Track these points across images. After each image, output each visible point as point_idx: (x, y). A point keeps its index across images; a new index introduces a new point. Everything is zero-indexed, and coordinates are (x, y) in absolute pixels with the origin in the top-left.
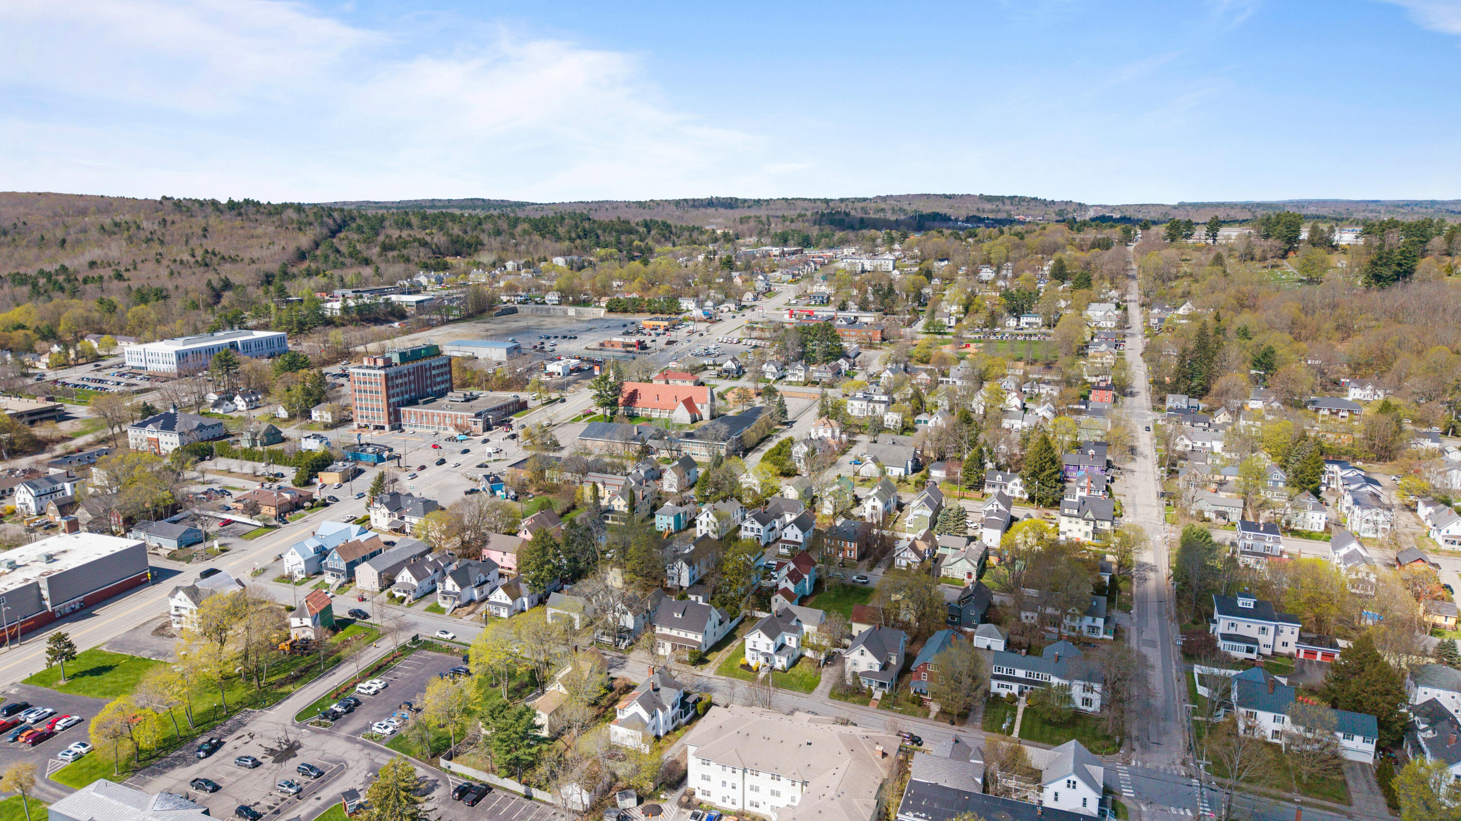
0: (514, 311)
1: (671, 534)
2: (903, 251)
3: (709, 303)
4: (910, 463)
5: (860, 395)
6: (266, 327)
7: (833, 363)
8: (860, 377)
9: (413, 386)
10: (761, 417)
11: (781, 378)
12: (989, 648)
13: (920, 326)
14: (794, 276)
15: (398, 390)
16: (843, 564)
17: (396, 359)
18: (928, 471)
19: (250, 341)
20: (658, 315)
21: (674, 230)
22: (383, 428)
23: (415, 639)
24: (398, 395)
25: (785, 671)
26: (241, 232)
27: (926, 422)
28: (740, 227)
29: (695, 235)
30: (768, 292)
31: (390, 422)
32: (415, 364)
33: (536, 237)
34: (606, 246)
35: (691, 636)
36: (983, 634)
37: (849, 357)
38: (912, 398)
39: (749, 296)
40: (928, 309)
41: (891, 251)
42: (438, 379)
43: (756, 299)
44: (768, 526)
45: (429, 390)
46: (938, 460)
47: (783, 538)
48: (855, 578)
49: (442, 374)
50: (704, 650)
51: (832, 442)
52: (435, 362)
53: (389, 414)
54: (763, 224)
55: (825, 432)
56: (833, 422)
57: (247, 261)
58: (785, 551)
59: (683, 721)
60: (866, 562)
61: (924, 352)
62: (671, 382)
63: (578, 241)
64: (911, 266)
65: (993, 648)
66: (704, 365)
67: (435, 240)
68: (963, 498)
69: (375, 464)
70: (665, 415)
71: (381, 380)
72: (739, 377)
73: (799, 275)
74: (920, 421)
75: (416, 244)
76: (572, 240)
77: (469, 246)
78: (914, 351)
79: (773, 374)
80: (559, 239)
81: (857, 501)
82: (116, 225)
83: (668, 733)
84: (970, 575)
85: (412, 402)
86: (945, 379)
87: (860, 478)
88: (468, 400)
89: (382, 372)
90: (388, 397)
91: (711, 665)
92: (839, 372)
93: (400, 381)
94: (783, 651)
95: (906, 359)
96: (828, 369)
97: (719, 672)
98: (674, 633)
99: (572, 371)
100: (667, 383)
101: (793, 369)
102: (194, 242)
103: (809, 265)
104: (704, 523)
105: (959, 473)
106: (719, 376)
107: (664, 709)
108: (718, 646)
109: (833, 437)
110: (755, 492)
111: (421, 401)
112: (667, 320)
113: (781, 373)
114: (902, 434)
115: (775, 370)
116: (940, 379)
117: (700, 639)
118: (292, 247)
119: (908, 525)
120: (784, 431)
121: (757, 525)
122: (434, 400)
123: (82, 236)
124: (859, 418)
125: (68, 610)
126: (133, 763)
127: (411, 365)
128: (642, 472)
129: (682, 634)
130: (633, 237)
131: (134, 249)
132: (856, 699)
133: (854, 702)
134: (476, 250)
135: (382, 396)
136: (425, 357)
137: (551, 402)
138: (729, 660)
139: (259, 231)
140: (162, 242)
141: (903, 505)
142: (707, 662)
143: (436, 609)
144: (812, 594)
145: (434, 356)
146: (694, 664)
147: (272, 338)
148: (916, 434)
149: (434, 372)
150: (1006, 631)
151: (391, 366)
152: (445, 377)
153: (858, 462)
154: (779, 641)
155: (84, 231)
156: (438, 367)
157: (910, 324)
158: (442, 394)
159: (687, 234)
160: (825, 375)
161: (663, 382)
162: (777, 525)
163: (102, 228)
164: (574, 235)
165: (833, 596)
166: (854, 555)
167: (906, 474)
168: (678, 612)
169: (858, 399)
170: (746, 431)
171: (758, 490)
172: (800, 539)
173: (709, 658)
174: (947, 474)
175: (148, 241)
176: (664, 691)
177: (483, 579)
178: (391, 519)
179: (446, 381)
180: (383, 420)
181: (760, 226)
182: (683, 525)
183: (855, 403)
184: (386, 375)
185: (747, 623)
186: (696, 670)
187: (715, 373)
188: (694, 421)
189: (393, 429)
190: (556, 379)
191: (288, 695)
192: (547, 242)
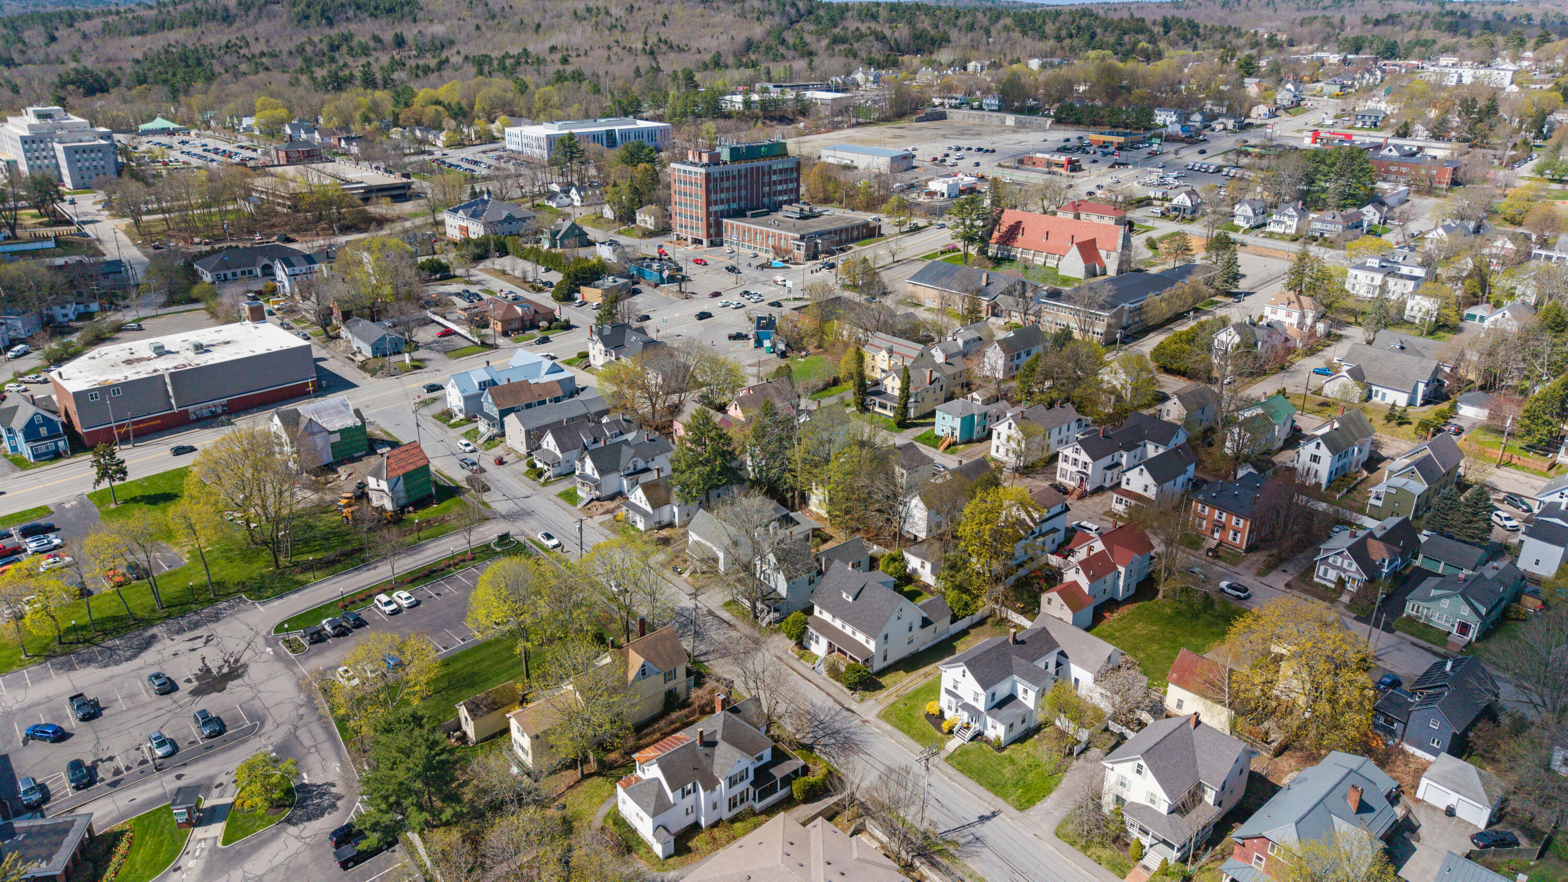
0: (942, 116)
1: (955, 444)
2: (1537, 61)
3: (1197, 117)
4: (1421, 388)
5: (1374, 262)
6: (659, 118)
7: (1352, 210)
8: (1390, 238)
9: (743, 193)
10: (1189, 280)
11: (1258, 227)
12: (1450, 812)
13: (1526, 169)
14: (1343, 87)
15: (723, 196)
16: (1215, 553)
17: (725, 155)
18: (1454, 407)
19: (629, 131)
20: (1121, 130)
21: (1201, 31)
22: (701, 242)
23: (504, 538)
24: (722, 202)
25: (1000, 749)
26: (699, 20)
27: (1482, 319)
28: (1298, 30)
29: (1229, 37)
30: (1296, 105)
31: (709, 236)
32: (749, 165)
33: (1017, 35)
34: (1101, 47)
35: (860, 637)
36: (1446, 781)
37: (1383, 204)
38: (1469, 276)
39: (1262, 109)
40: (1551, 143)
41: (1516, 59)
42: (780, 188)
43: (1273, 115)
44: (1107, 461)
45: (766, 200)
46: (1482, 388)
47: (1124, 486)
48: (1224, 584)
49: (786, 181)
50: (878, 665)
51: (1293, 332)
52: (778, 164)
53: (709, 226)
54: (1333, 27)
55: (1289, 315)
56: (1306, 300)
57: (694, 50)
58: (1120, 508)
59: (758, 806)
60: (1260, 557)
61: (1518, 206)
62: (1083, 216)
63: (1068, 41)
64: (1543, 81)
65: (1459, 813)
66: (1149, 198)
67: (896, 34)
68: (1508, 464)
69: (656, 285)
70: (1052, 263)
71: (701, 180)
72: (1192, 220)
73: (1352, 86)
74: (1473, 317)
75: (872, 38)
76: (1059, 39)
77: (933, 42)
78: (1502, 205)
79: (1247, 219)
80: (1044, 37)
81: (1295, 438)
82: (589, 10)
83: (716, 825)
84: (1464, 628)
85: (739, 214)
86: (1544, 253)
87: (1320, 399)
88: (806, 218)
89: (703, 170)
90: (708, 203)
91: (881, 695)
92: (1359, 225)
93: (726, 184)
94: (1007, 711)
95: (1482, 214)
96: (1338, 218)
97: (885, 716)
98: (838, 624)
99: (962, 192)
100: (1077, 217)
101: (1281, 214)
102: (653, 30)
103: (1372, 74)
104: (1004, 437)
105: (1512, 416)
106: (1163, 215)
107: (710, 784)
108: (911, 662)
109: (1301, 324)
110: (1119, 398)
111: (749, 213)
112: (1124, 135)
113: (1260, 219)
114: (1431, 333)
115: (1250, 214)
116: (1535, 251)
117: (872, 646)
118: (741, 38)
119: (1372, 501)
120: (1226, 305)
121: (1084, 457)
122: (767, 214)
123: (555, 21)
124: (1359, 300)
125: (206, 413)
126: (55, 646)
127: (743, 166)
128: (960, 342)
129: (848, 630)
130: (1140, 37)
131: (597, 36)
132: (1106, 854)
133: (1099, 861)
134: (940, 46)
135: (702, 201)
136: (765, 157)
137: (916, 229)
138: (916, 694)
139: (717, 19)
140: (624, 29)
141: (1382, 459)
142: (881, 687)
143: (570, 497)
144: (1128, 600)
145: (777, 156)
146: (853, 687)
147: (655, 129)
148: (1457, 337)
149: (774, 178)
150: (1500, 786)
151: (717, 164)
152: (790, 186)
153: (1329, 371)
154: (1002, 689)
155: (559, 16)
156: (781, 171)
157: (1513, 163)
158: (777, 207)
159: (1218, 36)
160: (1330, 227)
161: (1070, 216)
162: (1124, 461)
163: (575, 13)
164: (1064, 33)
165: (1168, 611)
166: (1241, 541)
167: (1411, 403)
168: (848, 593)
169: (1372, 269)
170: (1152, 298)
171: (1128, 395)
172: (1152, 493)
173: (883, 680)
174: (1491, 417)
175: (612, 27)
176: (723, 750)
177: (641, 464)
178: (608, 358)
179: (791, 191)
180: (701, 234)
181: (1329, 30)
182: (977, 432)
183: (1361, 274)
184: (708, 175)
185: (987, 628)
186: (851, 699)
187: (1159, 210)
188: (1091, 273)
189: (712, 244)
190: (937, 201)
191: (301, 585)
192: (1027, 41)
